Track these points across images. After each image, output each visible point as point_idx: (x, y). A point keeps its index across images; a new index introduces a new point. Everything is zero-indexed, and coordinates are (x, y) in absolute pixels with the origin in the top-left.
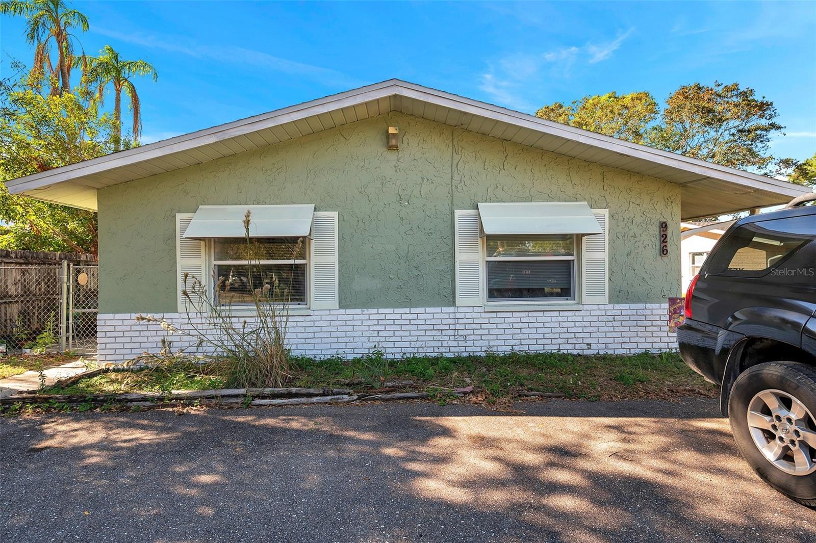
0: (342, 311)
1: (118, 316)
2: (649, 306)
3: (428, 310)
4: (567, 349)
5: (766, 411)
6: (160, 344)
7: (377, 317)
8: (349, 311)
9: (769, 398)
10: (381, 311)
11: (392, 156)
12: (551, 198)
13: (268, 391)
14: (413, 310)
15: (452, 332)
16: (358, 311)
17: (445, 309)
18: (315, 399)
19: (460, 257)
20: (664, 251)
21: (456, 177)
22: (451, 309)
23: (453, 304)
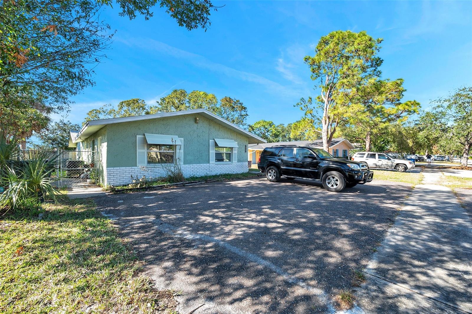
0: (184, 165)
1: (115, 168)
2: (244, 163)
3: (204, 164)
4: (230, 173)
5: (270, 173)
6: (130, 177)
7: (192, 167)
8: (186, 165)
9: (270, 171)
10: (193, 165)
11: (196, 125)
12: (227, 138)
13: (188, 182)
14: (201, 165)
15: (208, 170)
16: (188, 165)
17: (207, 164)
18: (197, 183)
19: (211, 151)
20: (246, 151)
21: (210, 132)
22: (209, 164)
23: (209, 163)
